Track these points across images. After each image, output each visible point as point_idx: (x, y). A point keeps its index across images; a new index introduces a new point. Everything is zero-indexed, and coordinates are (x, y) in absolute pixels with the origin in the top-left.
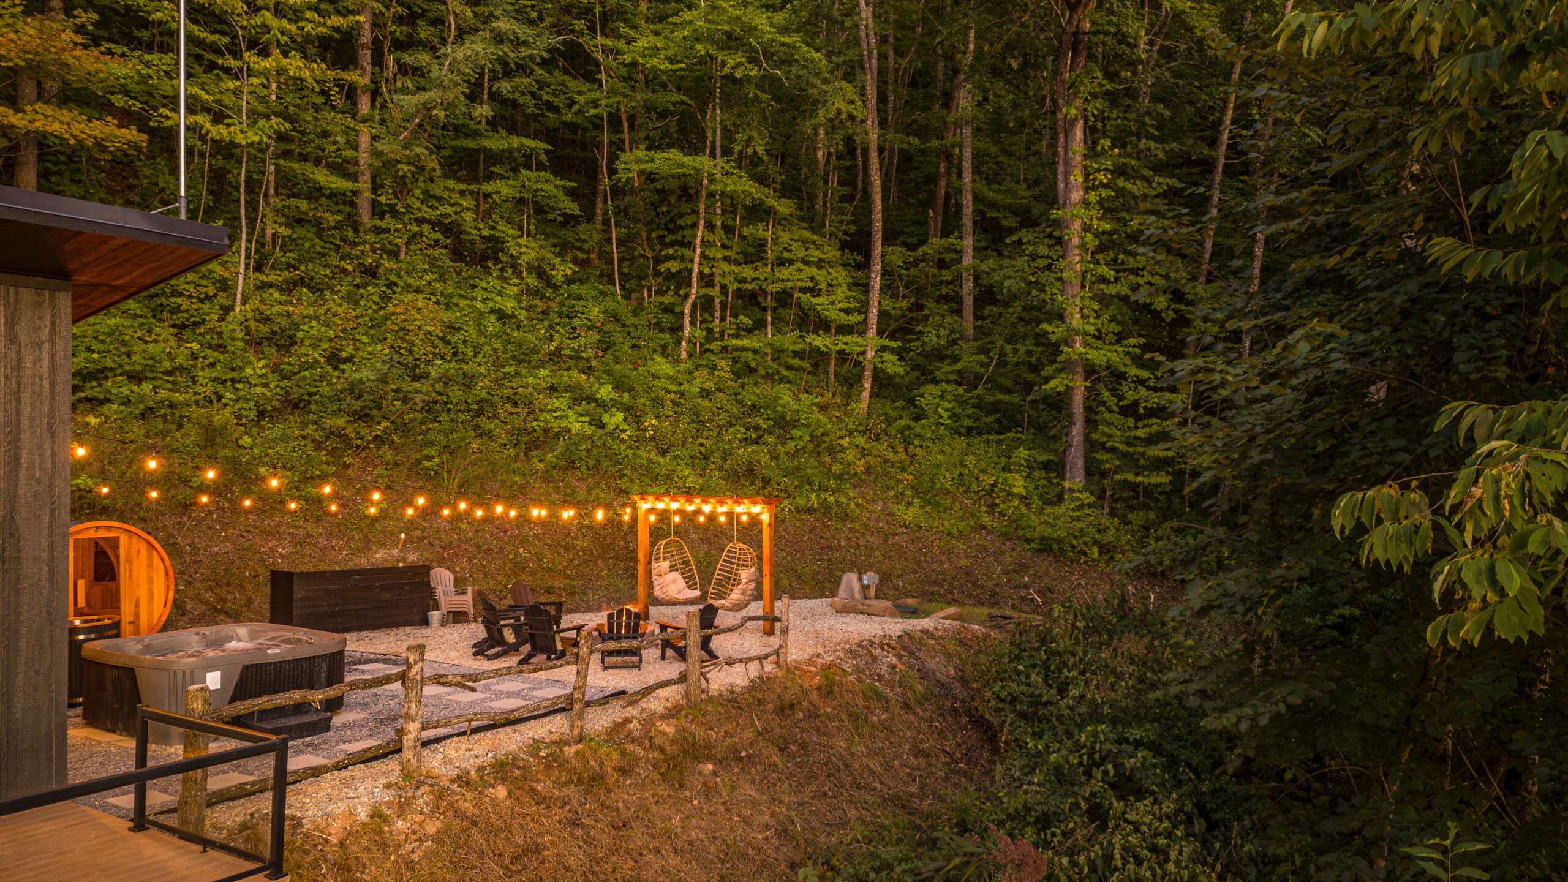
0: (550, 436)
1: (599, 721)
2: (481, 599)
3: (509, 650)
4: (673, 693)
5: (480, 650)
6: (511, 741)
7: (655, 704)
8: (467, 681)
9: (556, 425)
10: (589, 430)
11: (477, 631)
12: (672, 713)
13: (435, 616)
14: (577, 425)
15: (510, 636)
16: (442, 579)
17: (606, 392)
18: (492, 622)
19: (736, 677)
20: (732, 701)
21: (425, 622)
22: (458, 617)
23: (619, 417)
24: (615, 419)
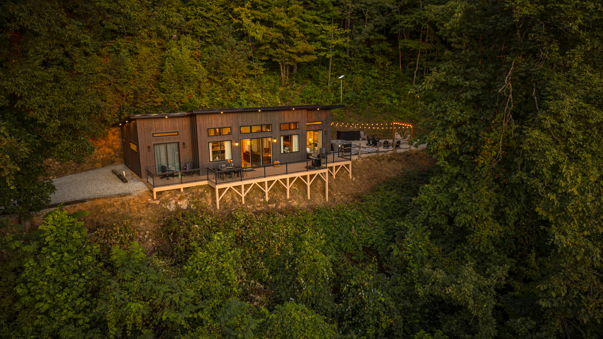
0: (382, 105)
1: (380, 154)
2: (367, 137)
3: (371, 145)
4: (391, 152)
5: (367, 145)
6: (370, 155)
7: (388, 153)
8: (365, 148)
9: (383, 103)
10: (390, 103)
11: (367, 142)
12: (390, 154)
13: (361, 139)
14: (388, 103)
15: (371, 143)
16: (362, 133)
17: (394, 95)
18: (369, 141)
19: (402, 151)
20: (400, 154)
21: (359, 140)
22: (364, 139)
23: (396, 100)
24: (395, 101)
